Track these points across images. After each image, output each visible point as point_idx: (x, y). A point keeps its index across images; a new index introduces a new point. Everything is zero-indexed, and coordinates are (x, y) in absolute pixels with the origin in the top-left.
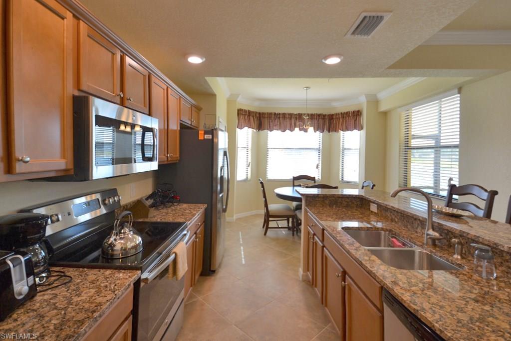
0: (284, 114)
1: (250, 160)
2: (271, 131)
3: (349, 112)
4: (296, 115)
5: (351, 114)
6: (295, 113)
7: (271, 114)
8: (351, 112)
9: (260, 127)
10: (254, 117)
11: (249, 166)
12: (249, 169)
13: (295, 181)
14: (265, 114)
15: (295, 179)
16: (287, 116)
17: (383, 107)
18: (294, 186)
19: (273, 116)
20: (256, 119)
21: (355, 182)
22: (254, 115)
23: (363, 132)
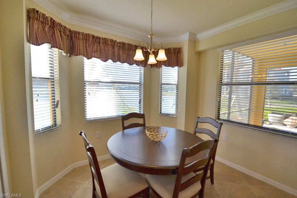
0: (105, 40)
1: (57, 98)
2: (88, 59)
3: (171, 48)
4: (119, 43)
5: (172, 51)
6: (118, 41)
7: (87, 35)
8: (172, 49)
9: (72, 51)
10: (62, 33)
11: (57, 106)
12: (58, 110)
13: (125, 121)
14: (79, 33)
15: (125, 118)
16: (109, 43)
17: (201, 47)
18: (124, 128)
19: (91, 39)
20: (65, 38)
21: (173, 115)
22: (62, 30)
23: (184, 69)
